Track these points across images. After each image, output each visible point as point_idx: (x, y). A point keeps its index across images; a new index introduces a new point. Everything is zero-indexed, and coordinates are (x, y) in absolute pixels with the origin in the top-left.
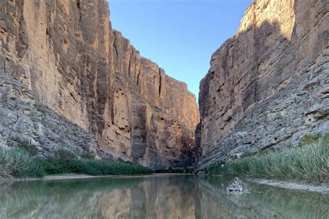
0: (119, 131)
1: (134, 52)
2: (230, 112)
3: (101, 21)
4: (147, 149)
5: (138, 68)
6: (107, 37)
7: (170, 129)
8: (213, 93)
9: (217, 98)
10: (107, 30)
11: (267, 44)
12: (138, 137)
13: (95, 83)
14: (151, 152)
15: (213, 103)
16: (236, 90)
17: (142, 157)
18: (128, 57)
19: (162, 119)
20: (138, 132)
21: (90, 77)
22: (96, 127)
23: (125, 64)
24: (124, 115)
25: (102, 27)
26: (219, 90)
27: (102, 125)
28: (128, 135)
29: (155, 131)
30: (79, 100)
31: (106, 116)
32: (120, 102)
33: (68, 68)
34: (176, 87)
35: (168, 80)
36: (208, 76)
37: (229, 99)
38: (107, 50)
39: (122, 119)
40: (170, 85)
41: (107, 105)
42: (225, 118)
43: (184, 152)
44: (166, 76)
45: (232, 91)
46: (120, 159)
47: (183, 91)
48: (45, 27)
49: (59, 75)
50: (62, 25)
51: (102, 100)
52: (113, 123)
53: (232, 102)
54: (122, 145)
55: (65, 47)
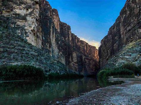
0: (74, 64)
1: (78, 39)
2: (107, 57)
3: (68, 32)
4: (83, 69)
5: (80, 43)
6: (70, 36)
7: (91, 62)
8: (102, 51)
9: (104, 53)
10: (70, 34)
11: (115, 39)
12: (80, 65)
13: (67, 51)
14: (84, 69)
15: (102, 54)
16: (108, 51)
17: (82, 71)
18: (77, 40)
19: (88, 59)
20: (80, 64)
21: (66, 49)
22: (67, 63)
23: (76, 43)
24: (76, 59)
25: (69, 34)
26: (104, 51)
27: (69, 62)
28: (77, 65)
29: (86, 62)
30: (63, 56)
31: (70, 59)
32: (74, 55)
33: (60, 48)
34: (92, 48)
35: (90, 46)
36: (100, 46)
37: (107, 53)
38: (70, 40)
39: (75, 60)
40: (90, 48)
41: (71, 56)
42: (106, 59)
43: (96, 69)
44: (89, 45)
45: (107, 51)
46: (75, 72)
47: (95, 49)
48: (55, 39)
49: (58, 50)
50: (59, 37)
51: (69, 55)
52: (72, 61)
53: (108, 54)
54: (75, 68)
55: (59, 42)
